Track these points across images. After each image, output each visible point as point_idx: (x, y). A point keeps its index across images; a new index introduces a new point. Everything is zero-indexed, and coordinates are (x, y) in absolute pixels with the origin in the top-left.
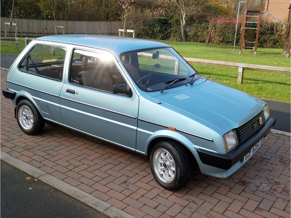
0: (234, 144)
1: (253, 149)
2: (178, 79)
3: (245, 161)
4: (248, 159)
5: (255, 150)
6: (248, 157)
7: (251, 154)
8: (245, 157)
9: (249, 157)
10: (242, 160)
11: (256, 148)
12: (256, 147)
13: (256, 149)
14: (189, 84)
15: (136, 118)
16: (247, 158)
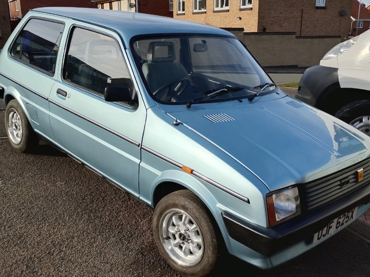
0: (291, 211)
1: (338, 223)
2: (226, 88)
3: (316, 242)
4: (323, 239)
5: (343, 224)
6: (324, 236)
7: (333, 231)
8: (316, 235)
9: (328, 236)
10: (309, 241)
11: (346, 222)
12: (346, 220)
13: (345, 224)
14: (247, 99)
15: (139, 144)
16: (322, 237)
